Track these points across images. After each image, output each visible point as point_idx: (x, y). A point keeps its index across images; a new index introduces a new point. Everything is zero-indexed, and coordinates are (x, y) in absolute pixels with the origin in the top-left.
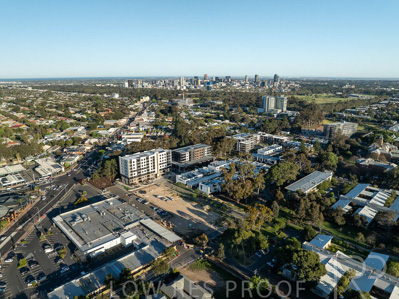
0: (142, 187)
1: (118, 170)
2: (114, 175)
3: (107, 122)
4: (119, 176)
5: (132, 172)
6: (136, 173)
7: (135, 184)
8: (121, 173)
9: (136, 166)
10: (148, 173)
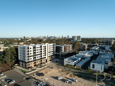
0: (38, 69)
1: (17, 57)
2: (14, 61)
4: (17, 62)
5: (29, 57)
6: (32, 58)
7: (31, 67)
8: (19, 59)
9: (32, 52)
10: (41, 59)
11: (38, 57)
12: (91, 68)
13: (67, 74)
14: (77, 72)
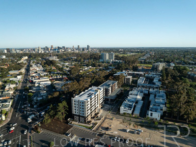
0: (98, 123)
2: (65, 115)
3: (11, 72)
5: (88, 111)
6: (89, 111)
7: (90, 122)
8: (74, 113)
9: (89, 105)
10: (95, 109)
11: (93, 108)
12: (149, 116)
13: (130, 124)
14: (138, 122)
